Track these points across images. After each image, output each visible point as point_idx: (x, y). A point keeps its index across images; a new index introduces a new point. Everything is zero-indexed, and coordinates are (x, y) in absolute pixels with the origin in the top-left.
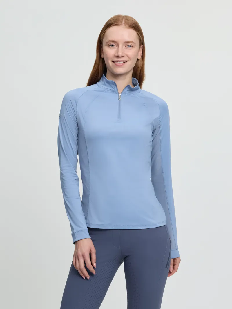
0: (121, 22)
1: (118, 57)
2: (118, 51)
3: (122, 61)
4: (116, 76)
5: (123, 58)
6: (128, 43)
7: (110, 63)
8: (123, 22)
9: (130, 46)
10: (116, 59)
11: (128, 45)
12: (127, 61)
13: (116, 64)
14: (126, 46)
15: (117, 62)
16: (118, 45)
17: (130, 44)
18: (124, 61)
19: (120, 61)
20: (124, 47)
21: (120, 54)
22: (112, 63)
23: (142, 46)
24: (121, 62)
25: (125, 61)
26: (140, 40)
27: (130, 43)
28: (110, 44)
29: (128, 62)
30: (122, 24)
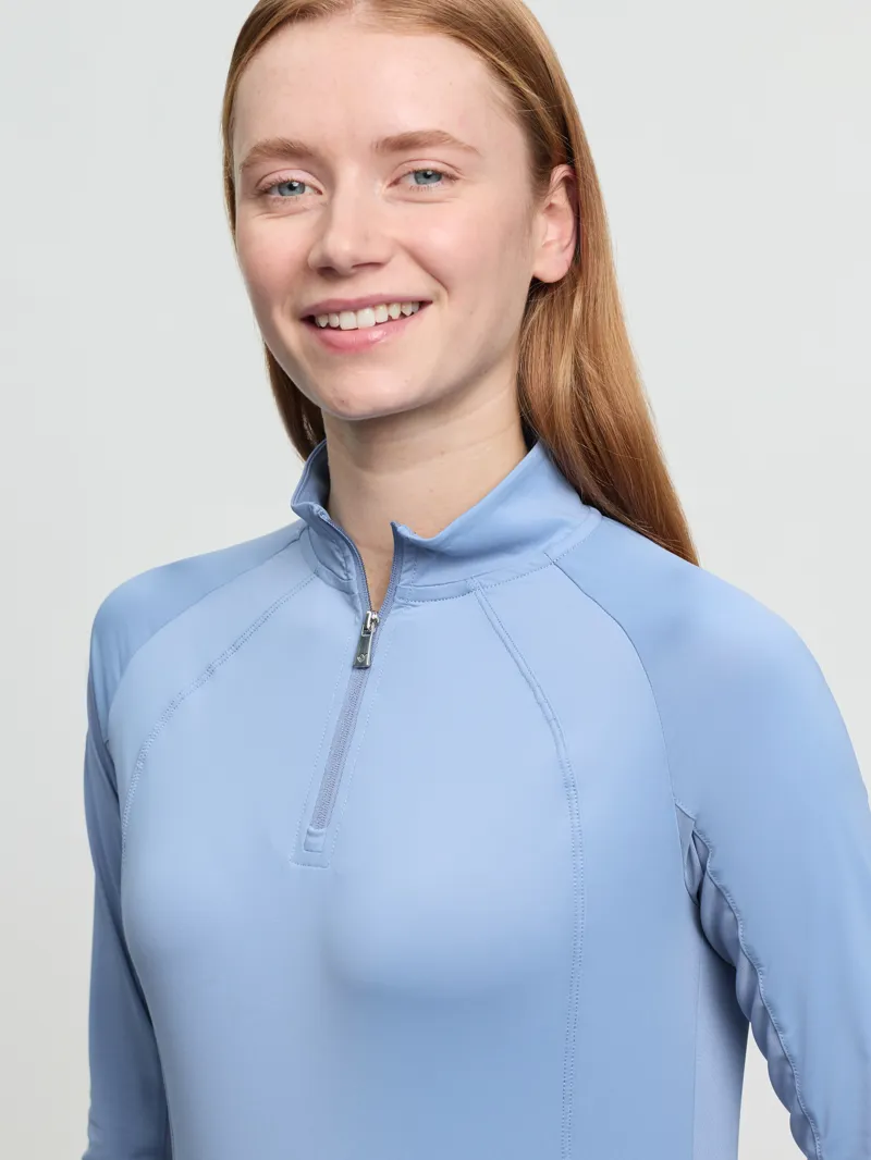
1: (328, 272)
3: (372, 303)
5: (382, 273)
6: (413, 154)
7: (290, 334)
9: (435, 175)
10: (319, 294)
12: (422, 304)
13: (330, 334)
14: (396, 182)
15: (335, 321)
16: (327, 177)
17: (430, 159)
18: (388, 304)
19: (356, 307)
20: (381, 188)
21: (341, 247)
22: (304, 330)
23: (563, 171)
24: (368, 317)
25: (402, 302)
26: (531, 124)
27: (429, 152)
28: (271, 178)
29: (430, 310)
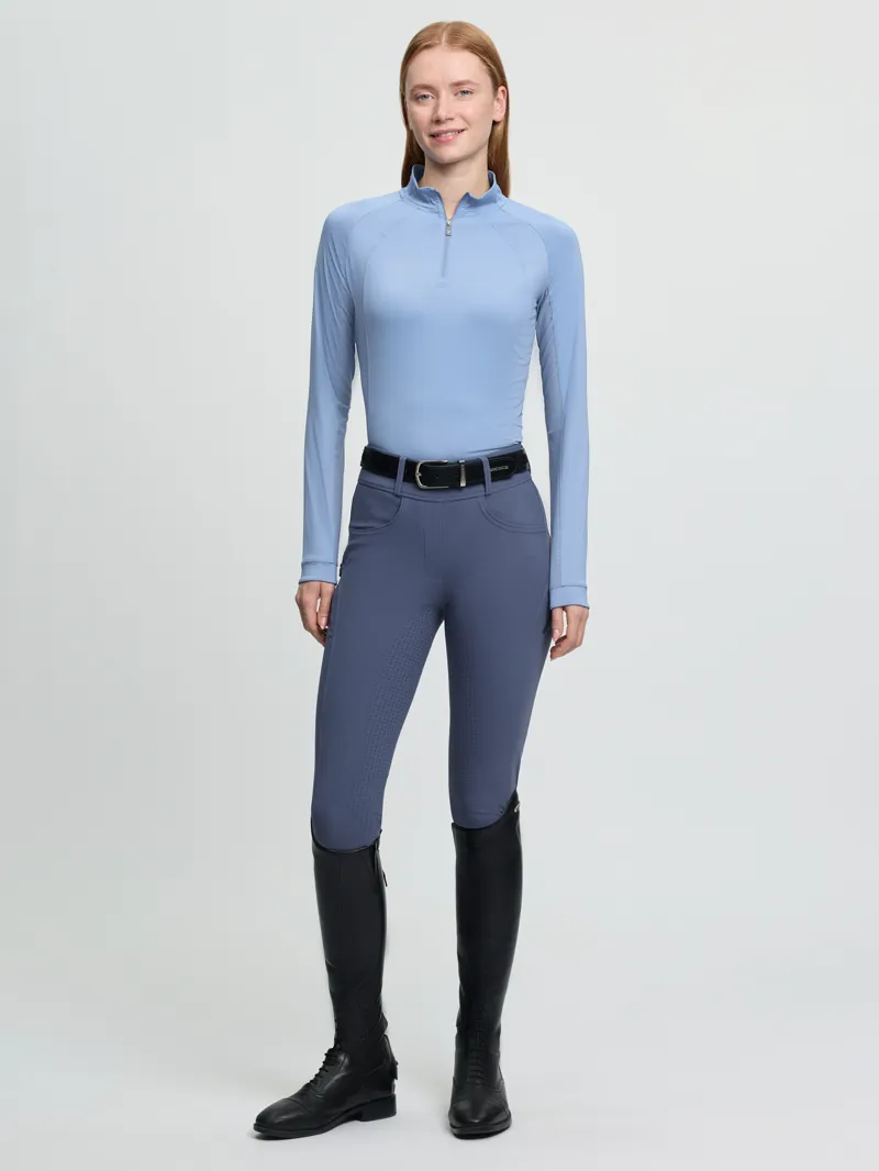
0: (440, 40)
1: (439, 122)
2: (436, 109)
3: (450, 131)
4: (444, 167)
5: (452, 122)
6: (460, 87)
7: (427, 140)
8: (444, 38)
9: (467, 92)
10: (436, 129)
11: (461, 90)
12: (463, 131)
13: (439, 139)
14: (456, 95)
15: (440, 136)
16: (437, 95)
17: (465, 88)
19: (446, 132)
20: (452, 97)
21: (442, 113)
22: (431, 139)
23: (502, 88)
24: (450, 134)
25: (458, 130)
26: (493, 76)
27: (465, 86)
28: (419, 94)
29: (465, 132)
30: (440, 44)
